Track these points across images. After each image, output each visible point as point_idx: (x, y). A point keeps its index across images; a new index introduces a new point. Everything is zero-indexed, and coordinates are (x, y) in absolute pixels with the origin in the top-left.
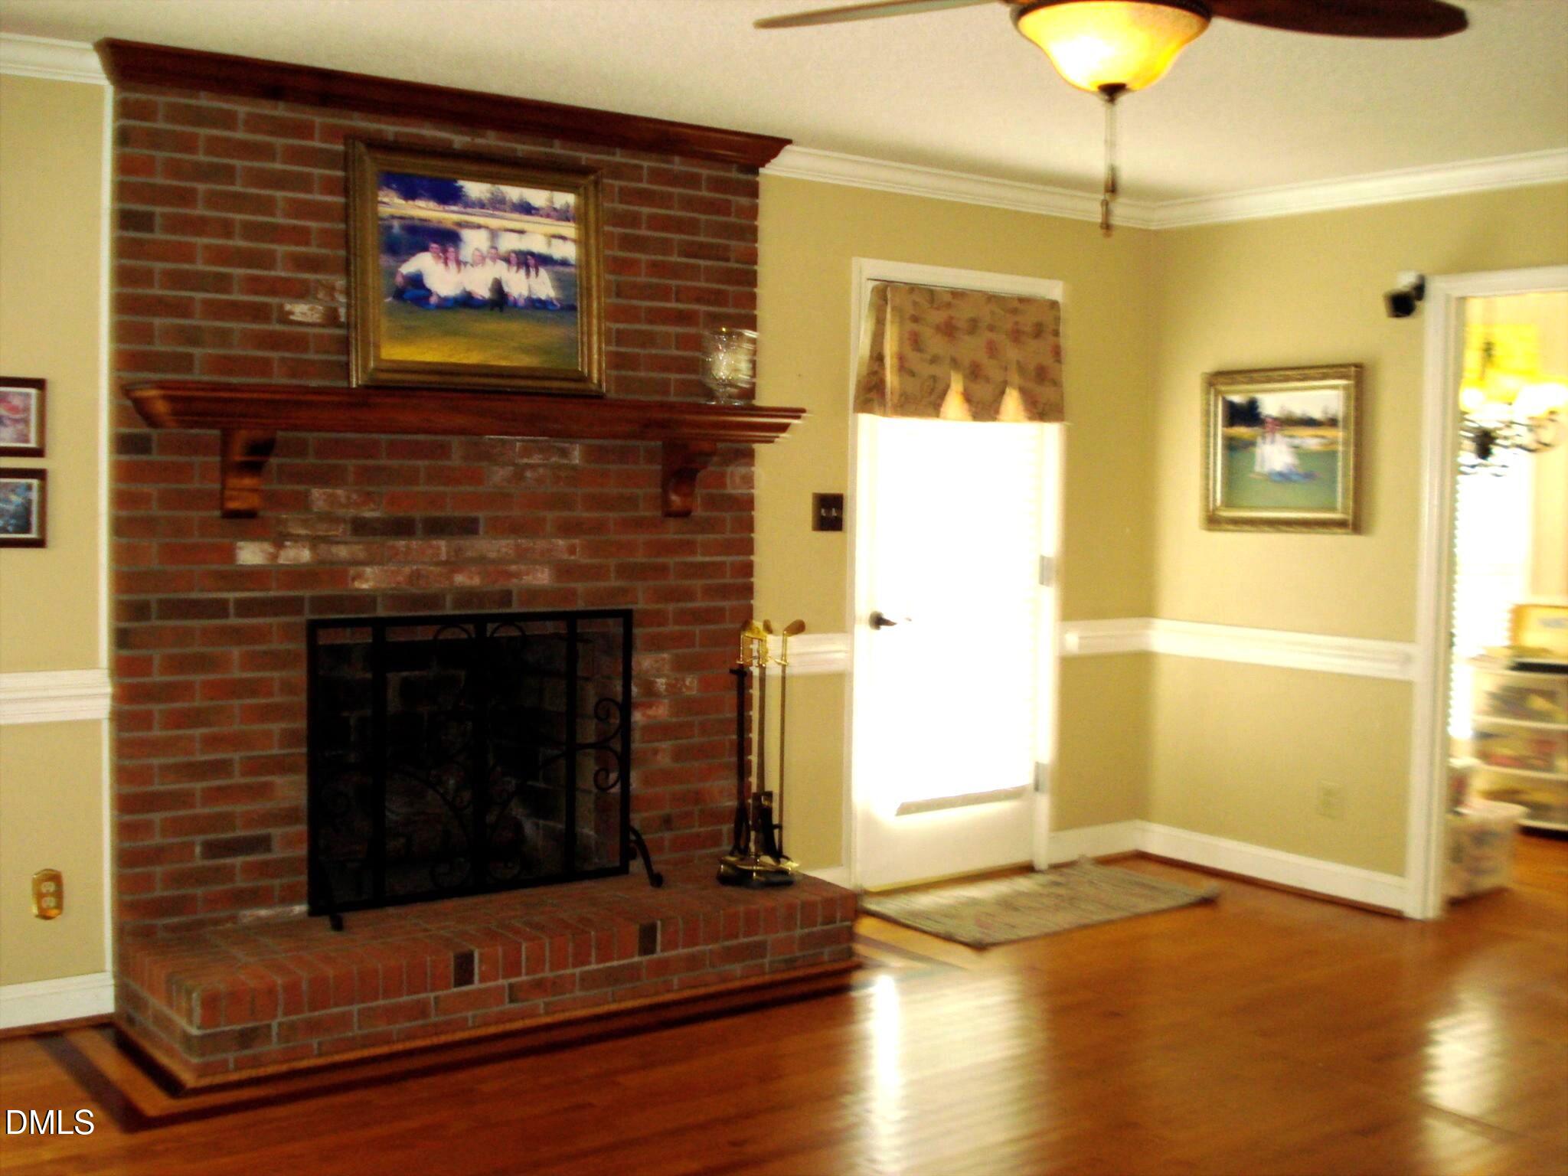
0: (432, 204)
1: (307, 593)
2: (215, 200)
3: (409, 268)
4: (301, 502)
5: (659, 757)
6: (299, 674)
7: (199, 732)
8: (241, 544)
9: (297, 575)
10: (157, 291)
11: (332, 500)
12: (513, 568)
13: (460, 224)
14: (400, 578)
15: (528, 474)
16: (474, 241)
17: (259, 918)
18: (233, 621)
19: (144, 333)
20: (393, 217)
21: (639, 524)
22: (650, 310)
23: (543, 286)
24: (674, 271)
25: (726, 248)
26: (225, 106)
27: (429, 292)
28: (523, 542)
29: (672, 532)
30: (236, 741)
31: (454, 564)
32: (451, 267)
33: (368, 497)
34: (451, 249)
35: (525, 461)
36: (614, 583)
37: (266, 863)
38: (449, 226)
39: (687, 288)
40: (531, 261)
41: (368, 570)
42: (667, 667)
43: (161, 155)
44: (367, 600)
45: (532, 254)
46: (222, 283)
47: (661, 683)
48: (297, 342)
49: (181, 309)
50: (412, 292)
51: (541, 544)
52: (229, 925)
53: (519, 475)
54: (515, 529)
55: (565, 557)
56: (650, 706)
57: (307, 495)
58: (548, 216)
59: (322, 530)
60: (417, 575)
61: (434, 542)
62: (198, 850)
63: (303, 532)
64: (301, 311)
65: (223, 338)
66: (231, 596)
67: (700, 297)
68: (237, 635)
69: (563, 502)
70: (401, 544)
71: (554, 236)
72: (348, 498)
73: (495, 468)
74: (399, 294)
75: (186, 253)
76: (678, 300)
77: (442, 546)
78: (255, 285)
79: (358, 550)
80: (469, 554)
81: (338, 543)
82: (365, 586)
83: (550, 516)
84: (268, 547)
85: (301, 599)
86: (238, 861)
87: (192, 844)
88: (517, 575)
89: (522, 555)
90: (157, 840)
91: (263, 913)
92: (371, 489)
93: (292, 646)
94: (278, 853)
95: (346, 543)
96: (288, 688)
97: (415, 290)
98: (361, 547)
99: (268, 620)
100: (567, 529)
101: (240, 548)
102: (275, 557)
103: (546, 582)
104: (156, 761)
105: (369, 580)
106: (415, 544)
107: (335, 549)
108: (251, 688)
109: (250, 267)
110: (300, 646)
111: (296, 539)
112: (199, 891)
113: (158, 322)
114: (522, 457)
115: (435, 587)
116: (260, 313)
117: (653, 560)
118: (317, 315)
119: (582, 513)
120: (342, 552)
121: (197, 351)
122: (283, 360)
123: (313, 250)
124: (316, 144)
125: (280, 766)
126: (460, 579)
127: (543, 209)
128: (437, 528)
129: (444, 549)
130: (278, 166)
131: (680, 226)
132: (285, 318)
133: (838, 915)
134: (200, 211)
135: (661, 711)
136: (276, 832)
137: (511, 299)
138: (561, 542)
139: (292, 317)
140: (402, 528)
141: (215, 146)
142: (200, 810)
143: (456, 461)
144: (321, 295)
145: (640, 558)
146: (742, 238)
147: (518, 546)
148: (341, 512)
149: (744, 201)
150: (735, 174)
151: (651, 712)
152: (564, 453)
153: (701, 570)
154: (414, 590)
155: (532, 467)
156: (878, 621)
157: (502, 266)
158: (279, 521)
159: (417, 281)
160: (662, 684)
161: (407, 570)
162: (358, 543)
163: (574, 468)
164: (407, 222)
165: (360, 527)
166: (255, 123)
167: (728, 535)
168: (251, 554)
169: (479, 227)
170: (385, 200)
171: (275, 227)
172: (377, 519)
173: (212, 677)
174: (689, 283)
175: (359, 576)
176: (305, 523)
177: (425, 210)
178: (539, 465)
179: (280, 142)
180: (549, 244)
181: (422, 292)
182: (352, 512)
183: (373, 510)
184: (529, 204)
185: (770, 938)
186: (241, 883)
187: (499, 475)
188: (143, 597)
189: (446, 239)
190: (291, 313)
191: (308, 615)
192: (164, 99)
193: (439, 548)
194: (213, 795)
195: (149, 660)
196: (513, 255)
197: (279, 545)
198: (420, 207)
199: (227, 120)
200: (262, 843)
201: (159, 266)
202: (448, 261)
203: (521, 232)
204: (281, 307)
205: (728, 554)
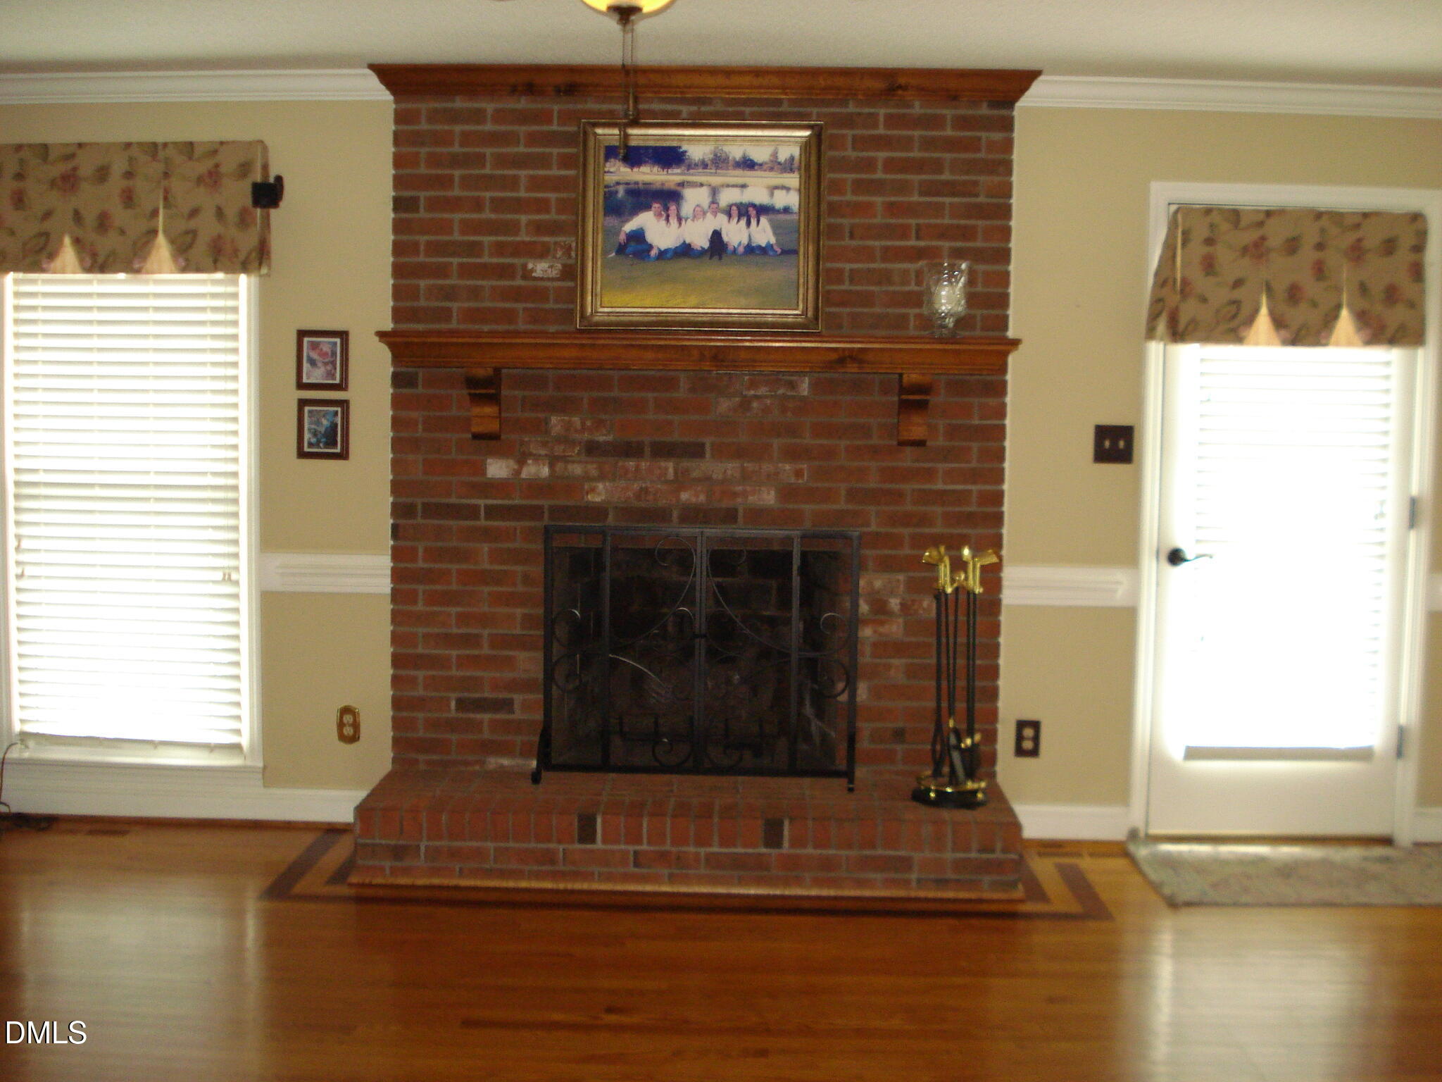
0: (656, 169)
1: (546, 503)
2: (466, 182)
3: (630, 226)
4: (540, 427)
5: (892, 672)
6: (537, 570)
7: (454, 610)
8: (489, 461)
9: (536, 487)
10: (422, 258)
11: (568, 427)
12: (739, 488)
13: (682, 184)
14: (630, 494)
15: (755, 404)
16: (694, 198)
17: (502, 766)
18: (482, 522)
19: (413, 293)
20: (618, 183)
21: (875, 451)
22: (886, 249)
23: (763, 233)
24: (910, 210)
25: (975, 183)
26: (476, 105)
27: (651, 247)
28: (749, 466)
29: (908, 459)
30: (484, 620)
31: (681, 482)
32: (672, 223)
33: (599, 424)
34: (673, 208)
35: (752, 392)
36: (842, 505)
37: (509, 722)
38: (672, 187)
39: (928, 226)
40: (752, 212)
41: (600, 486)
42: (902, 588)
43: (424, 151)
44: (599, 511)
45: (754, 206)
46: (474, 249)
47: (894, 603)
48: (538, 293)
49: (441, 271)
50: (632, 247)
51: (767, 467)
52: (477, 768)
53: (745, 404)
54: (740, 453)
55: (793, 480)
56: (882, 623)
57: (547, 421)
58: (771, 169)
59: (559, 450)
60: (645, 491)
61: (663, 464)
62: (453, 704)
63: (543, 452)
64: (541, 268)
65: (475, 293)
66: (481, 502)
67: (943, 233)
68: (487, 535)
69: (792, 430)
70: (631, 464)
71: (776, 188)
72: (583, 424)
73: (722, 399)
74: (621, 250)
75: (445, 227)
76: (918, 238)
77: (670, 467)
78: (500, 249)
79: (593, 470)
80: (695, 474)
81: (573, 462)
82: (598, 499)
83: (776, 443)
84: (512, 464)
85: (541, 508)
86: (486, 717)
87: (448, 699)
88: (745, 494)
89: (745, 477)
90: (420, 692)
91: (506, 762)
92: (603, 417)
93: (533, 546)
94: (518, 715)
95: (580, 462)
96: (527, 579)
97: (637, 245)
98: (595, 466)
99: (513, 524)
100: (793, 454)
101: (490, 464)
102: (518, 472)
103: (772, 502)
104: (421, 630)
105: (599, 494)
106: (644, 465)
107: (570, 467)
108: (497, 579)
109: (496, 235)
110: (538, 546)
111: (537, 458)
112: (454, 737)
113: (423, 283)
114: (749, 389)
115: (662, 503)
116: (504, 271)
117: (888, 486)
118: (556, 272)
119: (808, 440)
120: (577, 469)
121: (455, 306)
122: (525, 309)
123: (552, 216)
124: (555, 127)
125: (521, 643)
126: (685, 496)
127: (766, 163)
128: (663, 450)
129: (671, 470)
130: (522, 149)
131: (919, 166)
132: (527, 275)
133: (999, 846)
134: (456, 192)
135: (895, 629)
136: (518, 698)
137: (730, 248)
138: (787, 467)
139: (534, 274)
140: (630, 450)
141: (466, 138)
142: (454, 672)
143: (682, 393)
144: (559, 254)
145: (873, 483)
146: (992, 172)
147: (743, 468)
148: (577, 436)
149: (997, 136)
150: (984, 110)
151: (881, 630)
152: (792, 385)
153: (941, 497)
154: (643, 505)
155: (756, 397)
156: (1176, 557)
157: (722, 218)
158: (522, 443)
159: (638, 237)
160: (896, 605)
161: (636, 486)
162: (592, 462)
163: (803, 399)
164: (632, 186)
165: (592, 449)
166: (500, 116)
167: (974, 464)
168: (497, 469)
169: (702, 185)
170: (612, 170)
171: (518, 200)
172: (607, 443)
173: (464, 566)
174: (933, 221)
175: (593, 490)
176: (544, 444)
177: (649, 175)
178: (766, 397)
179: (523, 129)
180: (772, 195)
181: (644, 247)
182: (586, 436)
183: (606, 435)
184: (752, 161)
185: (917, 856)
186: (486, 734)
187: (724, 405)
188: (409, 500)
189: (668, 198)
190: (532, 271)
191: (546, 520)
192: (425, 106)
193: (666, 469)
194: (464, 662)
195: (414, 549)
196: (734, 208)
197: (522, 462)
198: (644, 173)
199: (478, 116)
200: (507, 705)
201: (423, 239)
202: (670, 218)
203: (744, 186)
204: (525, 266)
205: (974, 483)
